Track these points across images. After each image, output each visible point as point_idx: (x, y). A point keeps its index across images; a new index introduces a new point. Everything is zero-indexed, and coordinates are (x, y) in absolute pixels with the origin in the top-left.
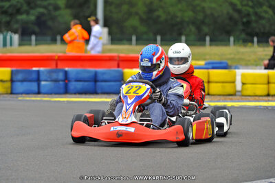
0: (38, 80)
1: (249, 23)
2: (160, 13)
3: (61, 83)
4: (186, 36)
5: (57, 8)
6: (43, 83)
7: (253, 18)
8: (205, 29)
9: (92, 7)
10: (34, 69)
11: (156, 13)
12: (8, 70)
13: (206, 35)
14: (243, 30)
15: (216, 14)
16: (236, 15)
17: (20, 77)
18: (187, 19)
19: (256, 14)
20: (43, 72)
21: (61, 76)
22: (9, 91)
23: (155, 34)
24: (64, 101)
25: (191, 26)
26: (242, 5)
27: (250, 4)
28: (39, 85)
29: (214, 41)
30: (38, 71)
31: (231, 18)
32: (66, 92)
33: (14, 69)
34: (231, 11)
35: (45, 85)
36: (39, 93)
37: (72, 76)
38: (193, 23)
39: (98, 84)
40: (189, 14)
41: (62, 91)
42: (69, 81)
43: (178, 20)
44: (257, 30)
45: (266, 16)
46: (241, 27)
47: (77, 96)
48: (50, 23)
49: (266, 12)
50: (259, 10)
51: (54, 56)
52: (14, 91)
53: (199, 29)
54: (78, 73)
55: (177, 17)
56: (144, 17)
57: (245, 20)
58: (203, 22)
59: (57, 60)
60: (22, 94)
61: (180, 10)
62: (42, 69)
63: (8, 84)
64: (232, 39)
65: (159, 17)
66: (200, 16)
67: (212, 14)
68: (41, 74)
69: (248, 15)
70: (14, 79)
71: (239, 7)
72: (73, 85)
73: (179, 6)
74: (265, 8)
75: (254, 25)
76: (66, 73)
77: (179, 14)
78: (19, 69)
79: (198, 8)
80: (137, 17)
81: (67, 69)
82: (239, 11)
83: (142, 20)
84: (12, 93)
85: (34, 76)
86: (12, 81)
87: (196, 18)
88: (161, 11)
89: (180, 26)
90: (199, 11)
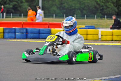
0: (15, 33)
1: (103, 9)
2: (65, 4)
3: (25, 34)
4: (76, 14)
5: (22, 2)
6: (17, 34)
7: (105, 7)
8: (84, 12)
9: (37, 2)
10: (13, 28)
11: (64, 5)
12: (2, 28)
13: (85, 14)
14: (100, 12)
15: (90, 6)
16: (98, 6)
17: (7, 31)
18: (77, 7)
19: (106, 6)
20: (17, 29)
21: (25, 31)
22: (3, 37)
23: (63, 14)
24: (26, 42)
25: (78, 10)
26: (100, 2)
27: (104, 1)
28: (15, 35)
29: (88, 17)
30: (15, 29)
31: (95, 7)
32: (27, 38)
33: (5, 28)
34: (96, 4)
35: (18, 35)
36: (15, 38)
37: (29, 31)
38: (79, 9)
39: (40, 34)
40: (78, 6)
41: (25, 37)
42: (28, 33)
43: (73, 8)
44: (106, 13)
45: (110, 7)
46: (100, 11)
47: (31, 39)
48: (19, 9)
49: (110, 5)
50: (107, 4)
51: (22, 22)
52: (5, 37)
53: (82, 12)
54: (32, 30)
55: (73, 7)
56: (59, 6)
57: (101, 8)
58: (83, 9)
59: (23, 24)
60: (8, 38)
61: (74, 4)
62: (16, 28)
63: (2, 34)
64: (96, 16)
65: (65, 6)
66: (83, 6)
67: (88, 6)
68: (16, 30)
69: (103, 6)
70: (5, 32)
71: (99, 2)
72: (30, 35)
73: (74, 2)
74: (110, 3)
75: (105, 10)
76: (27, 30)
77: (73, 5)
78: (7, 28)
79: (82, 3)
80: (56, 6)
81: (27, 28)
82: (99, 4)
83: (58, 8)
84: (3, 38)
85: (13, 31)
86: (4, 33)
87: (81, 7)
88: (66, 4)
89: (74, 10)
90: (82, 4)
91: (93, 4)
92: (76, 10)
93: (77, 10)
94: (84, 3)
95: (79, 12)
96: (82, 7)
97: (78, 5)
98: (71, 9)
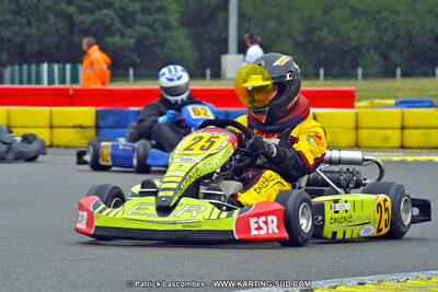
2: (324, 33)
4: (363, 67)
5: (167, 27)
8: (395, 57)
9: (221, 24)
10: (132, 108)
11: (318, 33)
12: (91, 110)
13: (396, 66)
15: (414, 33)
17: (110, 120)
18: (367, 42)
23: (317, 67)
25: (372, 52)
29: (404, 75)
33: (100, 108)
38: (376, 47)
43: (353, 43)
48: (157, 49)
53: (385, 57)
55: (351, 39)
56: (301, 40)
58: (391, 46)
61: (356, 29)
63: (92, 132)
65: (321, 40)
66: (388, 37)
67: (409, 34)
70: (101, 124)
73: (356, 22)
77: (354, 35)
78: (108, 108)
79: (385, 24)
80: (289, 41)
86: (97, 127)
87: (381, 39)
88: (325, 28)
89: (354, 53)
90: (386, 29)
91: (429, 27)
92: (364, 50)
93: (368, 50)
94: (393, 24)
95: (376, 57)
96: (385, 38)
97: (373, 33)
98: (347, 48)
